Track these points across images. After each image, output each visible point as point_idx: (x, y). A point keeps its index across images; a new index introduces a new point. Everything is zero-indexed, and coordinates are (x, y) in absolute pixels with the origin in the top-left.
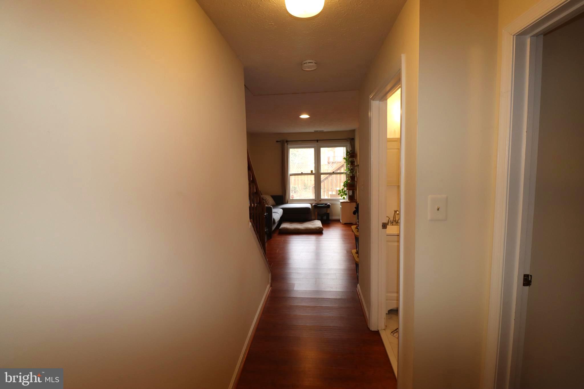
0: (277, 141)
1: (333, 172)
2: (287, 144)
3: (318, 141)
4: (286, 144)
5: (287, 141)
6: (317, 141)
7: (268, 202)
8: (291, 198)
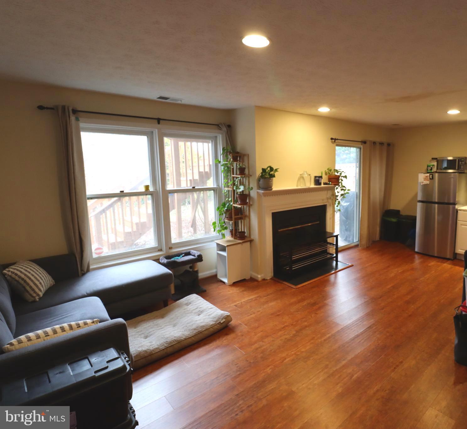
0: (41, 108)
1: (194, 187)
2: (77, 119)
3: (161, 121)
4: (73, 118)
5: (75, 111)
6: (159, 120)
7: (35, 284)
8: (95, 256)
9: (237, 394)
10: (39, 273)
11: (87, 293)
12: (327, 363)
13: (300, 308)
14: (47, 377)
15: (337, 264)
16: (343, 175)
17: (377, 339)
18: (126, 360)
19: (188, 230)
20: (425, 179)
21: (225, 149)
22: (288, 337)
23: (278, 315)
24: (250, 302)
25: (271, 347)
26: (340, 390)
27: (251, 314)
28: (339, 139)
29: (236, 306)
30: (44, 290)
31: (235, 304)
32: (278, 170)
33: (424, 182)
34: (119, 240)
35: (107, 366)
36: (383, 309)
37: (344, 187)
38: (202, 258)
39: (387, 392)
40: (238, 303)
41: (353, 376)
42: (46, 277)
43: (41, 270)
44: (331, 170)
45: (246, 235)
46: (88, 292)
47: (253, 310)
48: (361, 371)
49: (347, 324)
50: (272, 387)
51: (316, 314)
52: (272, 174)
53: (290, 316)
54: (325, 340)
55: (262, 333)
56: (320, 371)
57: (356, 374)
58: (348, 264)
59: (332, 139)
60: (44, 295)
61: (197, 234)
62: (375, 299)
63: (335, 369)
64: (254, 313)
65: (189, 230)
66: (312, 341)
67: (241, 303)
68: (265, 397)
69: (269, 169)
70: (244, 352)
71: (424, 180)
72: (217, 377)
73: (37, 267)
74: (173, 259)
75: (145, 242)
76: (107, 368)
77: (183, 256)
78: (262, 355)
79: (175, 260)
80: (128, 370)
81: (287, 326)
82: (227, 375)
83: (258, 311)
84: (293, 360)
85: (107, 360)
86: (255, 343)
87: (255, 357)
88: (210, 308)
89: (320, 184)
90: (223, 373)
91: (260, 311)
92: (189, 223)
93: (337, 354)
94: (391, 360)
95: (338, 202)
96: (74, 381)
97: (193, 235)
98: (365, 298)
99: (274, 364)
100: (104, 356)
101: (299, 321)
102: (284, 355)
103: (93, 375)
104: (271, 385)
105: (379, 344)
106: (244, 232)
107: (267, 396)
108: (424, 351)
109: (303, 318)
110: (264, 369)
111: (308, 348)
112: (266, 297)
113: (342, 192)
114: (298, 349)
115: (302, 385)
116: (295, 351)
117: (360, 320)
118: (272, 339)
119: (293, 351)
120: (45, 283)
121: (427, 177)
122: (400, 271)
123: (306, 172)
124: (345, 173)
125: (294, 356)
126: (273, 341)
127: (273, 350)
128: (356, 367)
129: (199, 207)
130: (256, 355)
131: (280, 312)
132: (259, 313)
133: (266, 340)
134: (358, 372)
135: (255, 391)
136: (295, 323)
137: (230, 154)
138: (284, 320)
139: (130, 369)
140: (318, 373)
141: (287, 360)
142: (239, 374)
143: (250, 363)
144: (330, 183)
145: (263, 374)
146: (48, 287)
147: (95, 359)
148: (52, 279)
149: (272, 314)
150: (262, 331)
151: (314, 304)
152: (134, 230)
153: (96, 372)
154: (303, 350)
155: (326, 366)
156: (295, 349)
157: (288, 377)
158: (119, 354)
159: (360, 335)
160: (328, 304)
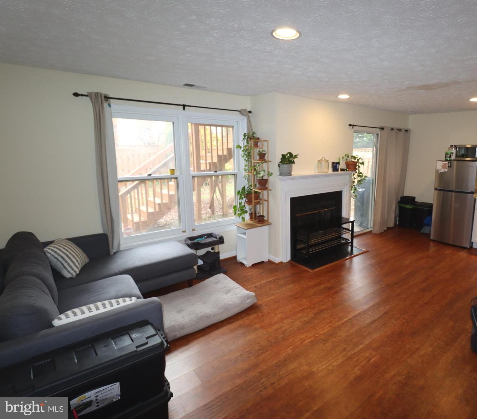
0: (76, 95)
1: (216, 172)
2: (109, 106)
4: (105, 105)
5: (107, 98)
6: (184, 107)
7: (73, 262)
8: (124, 236)
9: (261, 372)
10: (76, 251)
11: (119, 271)
12: (345, 346)
13: (317, 291)
14: (93, 350)
15: (352, 250)
16: (360, 161)
17: (393, 325)
18: (163, 337)
19: (206, 211)
20: (444, 167)
21: (246, 135)
22: (306, 319)
23: (297, 298)
24: (269, 284)
25: (291, 328)
26: (358, 373)
27: (271, 296)
28: (357, 125)
29: (255, 287)
30: (80, 267)
31: (254, 285)
32: (297, 156)
33: (442, 169)
34: (143, 219)
35: (147, 341)
36: (398, 295)
37: (361, 173)
38: (224, 240)
39: (404, 376)
40: (257, 284)
41: (370, 359)
42: (82, 255)
43: (77, 248)
44: (348, 157)
45: (265, 219)
46: (121, 270)
47: (272, 292)
48: (378, 356)
49: (364, 309)
50: (293, 367)
51: (333, 298)
52: (291, 160)
53: (307, 299)
54: (342, 324)
55: (281, 314)
56: (338, 353)
57: (374, 357)
58: (363, 249)
59: (350, 125)
60: (80, 271)
61: (215, 215)
62: (391, 285)
63: (353, 352)
64: (273, 295)
65: (208, 211)
66: (330, 324)
67: (261, 284)
68: (287, 376)
69: (288, 155)
70: (265, 332)
71: (442, 168)
72: (241, 355)
73: (74, 246)
74: (196, 241)
75: (167, 222)
76: (147, 343)
77: (205, 238)
78: (282, 335)
79: (198, 241)
80: (165, 346)
81: (304, 309)
82: (251, 353)
83: (277, 293)
84: (312, 341)
85: (147, 336)
86: (275, 323)
87: (276, 337)
88: (237, 288)
89: (337, 170)
90: (246, 350)
91: (278, 293)
92: (206, 204)
93: (354, 338)
94: (408, 346)
95: (355, 188)
96: (118, 354)
97: (211, 216)
98: (380, 284)
99: (294, 345)
100: (143, 332)
101: (317, 304)
102: (303, 336)
103: (134, 350)
104: (292, 365)
105: (395, 330)
106: (263, 216)
107: (289, 374)
108: (440, 339)
109: (320, 302)
110: (285, 349)
111: (326, 330)
112: (284, 280)
113: (359, 179)
114: (316, 331)
115: (322, 366)
116: (314, 334)
117: (376, 306)
118: (291, 321)
119: (312, 333)
120: (81, 260)
121: (445, 164)
122: (415, 259)
123: (324, 158)
124: (362, 159)
125: (313, 338)
126: (292, 322)
127: (293, 332)
128: (373, 352)
129: (217, 189)
130: (277, 335)
131: (298, 295)
132: (278, 295)
133: (285, 321)
134: (375, 356)
135: (277, 369)
136: (312, 306)
137: (251, 140)
138: (302, 302)
139: (167, 346)
140: (337, 355)
141: (307, 341)
142: (262, 353)
143: (271, 342)
144: (347, 169)
145: (284, 354)
146: (83, 265)
147: (135, 335)
148: (86, 257)
149: (291, 296)
150: (281, 313)
151: (331, 288)
152: (157, 211)
153: (137, 347)
154: (322, 332)
155: (344, 349)
156: (314, 331)
157: (308, 358)
158: (157, 331)
159: (376, 320)
160: (344, 289)
